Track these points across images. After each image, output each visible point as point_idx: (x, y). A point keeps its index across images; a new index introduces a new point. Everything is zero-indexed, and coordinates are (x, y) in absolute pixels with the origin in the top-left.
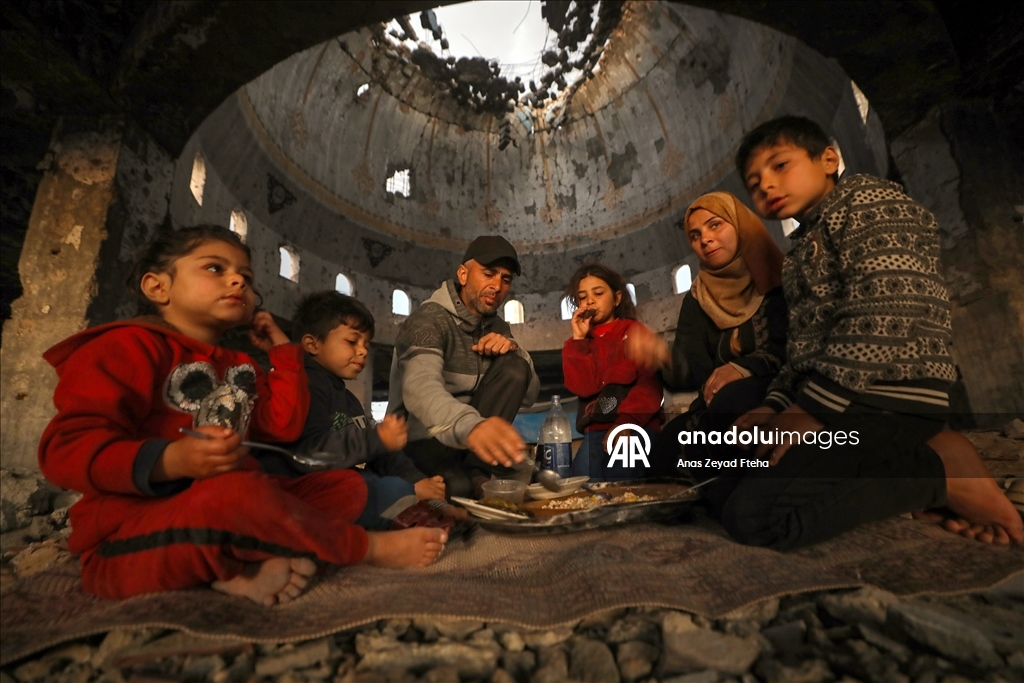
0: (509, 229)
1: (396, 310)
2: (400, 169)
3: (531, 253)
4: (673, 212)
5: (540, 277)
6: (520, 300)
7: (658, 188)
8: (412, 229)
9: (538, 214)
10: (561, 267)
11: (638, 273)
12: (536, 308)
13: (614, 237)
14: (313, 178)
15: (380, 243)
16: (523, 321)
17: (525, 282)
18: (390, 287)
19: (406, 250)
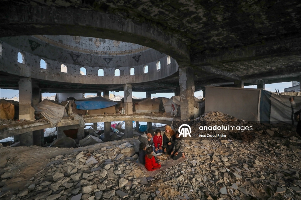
0: (83, 44)
1: (41, 67)
3: (90, 54)
4: (133, 54)
5: (92, 62)
6: (85, 68)
7: (129, 46)
9: (93, 42)
10: (99, 60)
11: (121, 67)
12: (90, 71)
13: (116, 56)
15: (35, 42)
16: (86, 75)
17: (88, 63)
18: (39, 58)
19: (46, 46)
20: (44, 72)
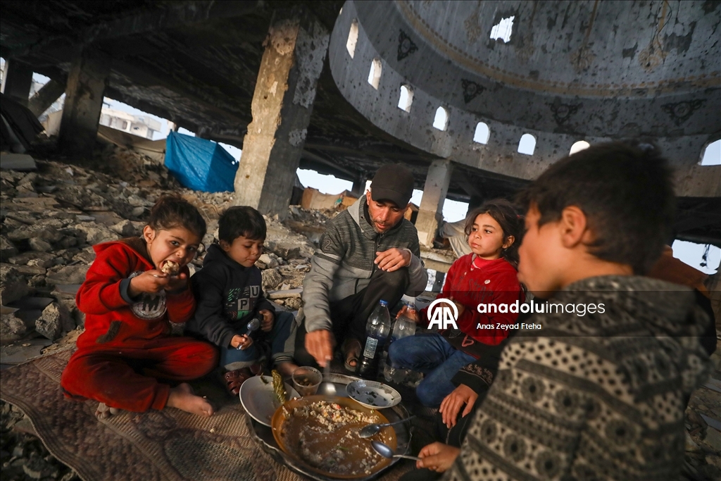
0: (599, 73)
2: (506, 16)
3: (615, 98)
5: (618, 122)
8: (504, 72)
9: (636, 57)
10: (644, 114)
14: (432, 31)
15: (474, 83)
17: (600, 126)
18: (476, 120)
19: (495, 90)
20: (478, 151)
